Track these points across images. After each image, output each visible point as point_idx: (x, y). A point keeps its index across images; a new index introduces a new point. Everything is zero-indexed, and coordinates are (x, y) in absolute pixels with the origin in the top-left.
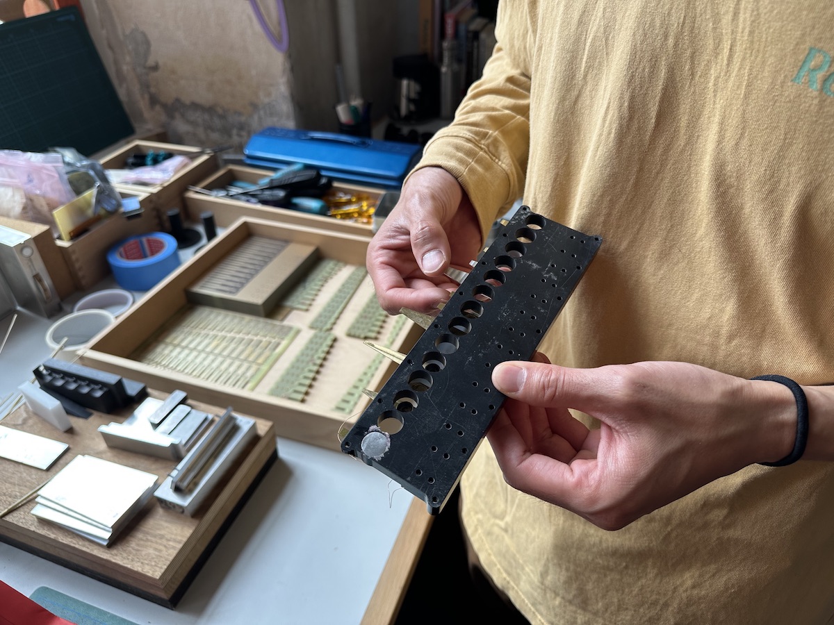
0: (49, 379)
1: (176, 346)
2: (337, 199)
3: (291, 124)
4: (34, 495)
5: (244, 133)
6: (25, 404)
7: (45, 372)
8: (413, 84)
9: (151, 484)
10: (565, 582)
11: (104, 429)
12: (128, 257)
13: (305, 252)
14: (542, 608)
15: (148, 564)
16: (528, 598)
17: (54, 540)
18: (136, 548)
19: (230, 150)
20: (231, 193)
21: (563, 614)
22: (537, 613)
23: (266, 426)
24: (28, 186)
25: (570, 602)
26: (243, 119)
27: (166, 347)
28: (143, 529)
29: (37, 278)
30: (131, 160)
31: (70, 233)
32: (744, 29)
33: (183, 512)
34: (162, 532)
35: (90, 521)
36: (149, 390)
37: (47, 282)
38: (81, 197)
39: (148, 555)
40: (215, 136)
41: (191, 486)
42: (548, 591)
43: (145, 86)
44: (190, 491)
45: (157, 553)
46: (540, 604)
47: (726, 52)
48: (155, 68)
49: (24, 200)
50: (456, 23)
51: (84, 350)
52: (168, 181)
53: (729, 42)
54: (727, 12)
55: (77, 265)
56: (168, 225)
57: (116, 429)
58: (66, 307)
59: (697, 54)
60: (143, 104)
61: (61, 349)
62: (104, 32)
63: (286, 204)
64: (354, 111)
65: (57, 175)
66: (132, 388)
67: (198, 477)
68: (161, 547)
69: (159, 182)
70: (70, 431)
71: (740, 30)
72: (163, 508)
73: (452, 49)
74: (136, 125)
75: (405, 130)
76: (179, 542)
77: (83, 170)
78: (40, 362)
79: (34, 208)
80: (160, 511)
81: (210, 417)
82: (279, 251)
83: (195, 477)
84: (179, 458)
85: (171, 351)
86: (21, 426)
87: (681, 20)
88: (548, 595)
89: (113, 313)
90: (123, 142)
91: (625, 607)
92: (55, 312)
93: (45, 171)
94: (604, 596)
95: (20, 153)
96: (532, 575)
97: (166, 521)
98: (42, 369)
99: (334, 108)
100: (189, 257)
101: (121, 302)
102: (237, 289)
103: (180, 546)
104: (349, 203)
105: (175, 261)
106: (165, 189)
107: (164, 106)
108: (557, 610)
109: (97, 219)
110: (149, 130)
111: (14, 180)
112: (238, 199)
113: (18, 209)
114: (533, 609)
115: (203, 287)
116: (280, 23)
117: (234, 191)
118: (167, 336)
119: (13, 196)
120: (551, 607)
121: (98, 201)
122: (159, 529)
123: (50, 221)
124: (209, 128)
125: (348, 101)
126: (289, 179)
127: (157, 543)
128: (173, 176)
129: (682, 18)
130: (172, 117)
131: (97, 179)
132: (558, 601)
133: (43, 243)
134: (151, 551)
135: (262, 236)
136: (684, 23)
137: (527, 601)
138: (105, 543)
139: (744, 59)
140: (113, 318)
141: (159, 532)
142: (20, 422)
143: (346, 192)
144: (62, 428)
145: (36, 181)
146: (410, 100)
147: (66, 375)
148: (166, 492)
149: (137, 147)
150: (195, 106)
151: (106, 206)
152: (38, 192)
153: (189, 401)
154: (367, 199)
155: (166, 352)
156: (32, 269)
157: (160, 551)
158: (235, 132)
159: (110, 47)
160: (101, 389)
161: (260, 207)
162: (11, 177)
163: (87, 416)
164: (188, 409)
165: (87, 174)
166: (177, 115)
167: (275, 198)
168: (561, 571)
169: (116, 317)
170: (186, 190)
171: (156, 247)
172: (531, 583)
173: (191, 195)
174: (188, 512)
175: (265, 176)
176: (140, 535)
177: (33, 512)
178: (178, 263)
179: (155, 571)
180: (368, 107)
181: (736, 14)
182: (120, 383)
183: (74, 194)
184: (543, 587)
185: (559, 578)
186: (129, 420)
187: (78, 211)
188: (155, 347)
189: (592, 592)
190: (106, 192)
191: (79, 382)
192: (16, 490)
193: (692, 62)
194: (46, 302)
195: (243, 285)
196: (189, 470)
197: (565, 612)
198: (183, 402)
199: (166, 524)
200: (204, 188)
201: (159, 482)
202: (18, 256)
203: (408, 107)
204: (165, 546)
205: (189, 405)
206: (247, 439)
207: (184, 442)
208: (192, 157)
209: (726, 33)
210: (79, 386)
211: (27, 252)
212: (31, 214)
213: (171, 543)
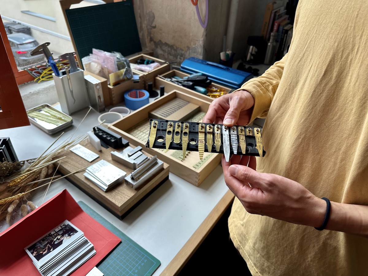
0: (97, 132)
1: (141, 132)
2: (212, 89)
3: (201, 57)
4: (85, 169)
5: (182, 58)
6: (88, 139)
7: (96, 129)
8: (254, 48)
9: (124, 175)
10: (262, 248)
11: (112, 152)
12: (131, 97)
13: (195, 107)
14: (252, 258)
15: (117, 201)
16: (247, 253)
17: (89, 186)
18: (115, 195)
19: (176, 64)
20: (172, 80)
21: (259, 261)
22: (250, 259)
23: (167, 166)
24: (103, 64)
25: (263, 257)
26: (183, 52)
27: (138, 131)
28: (118, 189)
29: (99, 97)
30: (139, 61)
31: (113, 83)
32: (363, 42)
33: (132, 187)
34: (124, 192)
35: (102, 182)
36: (130, 144)
37: (102, 99)
38: (120, 71)
39: (118, 198)
40: (171, 57)
41: (137, 179)
42: (255, 250)
43: (149, 33)
44: (137, 181)
45: (121, 198)
46: (252, 256)
47: (356, 50)
48: (155, 27)
49: (100, 69)
50: (279, 26)
51: (110, 125)
52: (151, 71)
53: (358, 46)
54: (358, 35)
55: (113, 96)
56: (147, 88)
57: (117, 153)
58: (106, 110)
59: (345, 50)
60: (147, 40)
61: (103, 123)
62: (139, 11)
63: (192, 87)
64: (227, 56)
65: (113, 62)
66: (124, 142)
67: (140, 176)
68: (123, 197)
69: (148, 71)
70: (101, 151)
71: (362, 42)
72: (126, 184)
73: (274, 36)
74: (143, 48)
75: (247, 66)
76: (129, 197)
77: (122, 61)
78: (96, 125)
79: (103, 72)
80: (125, 185)
81: (148, 158)
82: (185, 105)
83: (139, 176)
84: (135, 169)
85: (139, 133)
86: (85, 146)
87: (342, 37)
88: (255, 252)
89: (122, 115)
90: (137, 53)
91: (283, 263)
92: (102, 111)
93: (110, 59)
94: (276, 257)
95: (103, 51)
96: (251, 243)
97: (126, 189)
98: (96, 128)
99: (220, 53)
100: (152, 101)
101: (126, 112)
102: (167, 116)
103: (129, 198)
104: (216, 91)
105: (147, 101)
106: (149, 74)
107: (155, 42)
108: (257, 259)
109: (123, 80)
110: (147, 51)
111: (99, 61)
112: (175, 83)
113: (98, 71)
114: (248, 258)
115: (155, 113)
116: (205, 17)
117: (174, 79)
118: (139, 128)
119: (97, 66)
120: (256, 257)
121: (125, 74)
122: (123, 191)
123: (108, 78)
124: (169, 54)
125: (226, 51)
126: (195, 78)
127: (121, 195)
128: (153, 70)
129: (342, 36)
130: (157, 47)
131: (126, 65)
132: (259, 255)
133: (104, 85)
134: (119, 197)
135: (180, 98)
136: (342, 38)
137: (246, 254)
138: (105, 190)
139: (362, 53)
140: (122, 117)
141: (123, 192)
142: (85, 144)
143: (216, 87)
144: (98, 149)
145: (106, 62)
146: (252, 54)
147: (104, 132)
148: (128, 179)
149: (142, 56)
150: (166, 44)
151: (127, 76)
152: (106, 66)
153: (142, 151)
154: (224, 91)
155: (138, 133)
156: (98, 93)
157: (122, 198)
158: (179, 57)
159: (140, 17)
160: (114, 139)
161: (182, 87)
162: (98, 59)
163: (107, 148)
164: (142, 153)
165: (124, 63)
166: (159, 47)
167: (188, 85)
168: (261, 243)
169: (123, 117)
170: (157, 76)
171: (142, 95)
172: (249, 247)
173: (158, 78)
174: (134, 187)
175: (186, 76)
176: (116, 191)
177: (84, 174)
178: (148, 102)
179: (119, 204)
180: (233, 54)
181: (361, 36)
182: (121, 138)
183: (118, 70)
184: (254, 249)
185: (260, 246)
186: (121, 152)
187: (118, 76)
188: (134, 131)
189: (272, 254)
190: (128, 71)
191: (107, 135)
192: (80, 166)
193: (342, 53)
194: (100, 107)
195: (169, 115)
196: (138, 173)
197: (260, 260)
198: (140, 150)
199: (126, 190)
200: (163, 76)
201: (126, 175)
202: (95, 88)
203: (250, 57)
204: (124, 197)
205: (142, 152)
206: (159, 168)
207: (138, 164)
208: (161, 64)
209: (357, 43)
210: (107, 137)
211: (98, 87)
212: (101, 74)
213: (126, 196)
